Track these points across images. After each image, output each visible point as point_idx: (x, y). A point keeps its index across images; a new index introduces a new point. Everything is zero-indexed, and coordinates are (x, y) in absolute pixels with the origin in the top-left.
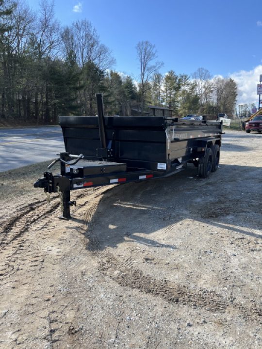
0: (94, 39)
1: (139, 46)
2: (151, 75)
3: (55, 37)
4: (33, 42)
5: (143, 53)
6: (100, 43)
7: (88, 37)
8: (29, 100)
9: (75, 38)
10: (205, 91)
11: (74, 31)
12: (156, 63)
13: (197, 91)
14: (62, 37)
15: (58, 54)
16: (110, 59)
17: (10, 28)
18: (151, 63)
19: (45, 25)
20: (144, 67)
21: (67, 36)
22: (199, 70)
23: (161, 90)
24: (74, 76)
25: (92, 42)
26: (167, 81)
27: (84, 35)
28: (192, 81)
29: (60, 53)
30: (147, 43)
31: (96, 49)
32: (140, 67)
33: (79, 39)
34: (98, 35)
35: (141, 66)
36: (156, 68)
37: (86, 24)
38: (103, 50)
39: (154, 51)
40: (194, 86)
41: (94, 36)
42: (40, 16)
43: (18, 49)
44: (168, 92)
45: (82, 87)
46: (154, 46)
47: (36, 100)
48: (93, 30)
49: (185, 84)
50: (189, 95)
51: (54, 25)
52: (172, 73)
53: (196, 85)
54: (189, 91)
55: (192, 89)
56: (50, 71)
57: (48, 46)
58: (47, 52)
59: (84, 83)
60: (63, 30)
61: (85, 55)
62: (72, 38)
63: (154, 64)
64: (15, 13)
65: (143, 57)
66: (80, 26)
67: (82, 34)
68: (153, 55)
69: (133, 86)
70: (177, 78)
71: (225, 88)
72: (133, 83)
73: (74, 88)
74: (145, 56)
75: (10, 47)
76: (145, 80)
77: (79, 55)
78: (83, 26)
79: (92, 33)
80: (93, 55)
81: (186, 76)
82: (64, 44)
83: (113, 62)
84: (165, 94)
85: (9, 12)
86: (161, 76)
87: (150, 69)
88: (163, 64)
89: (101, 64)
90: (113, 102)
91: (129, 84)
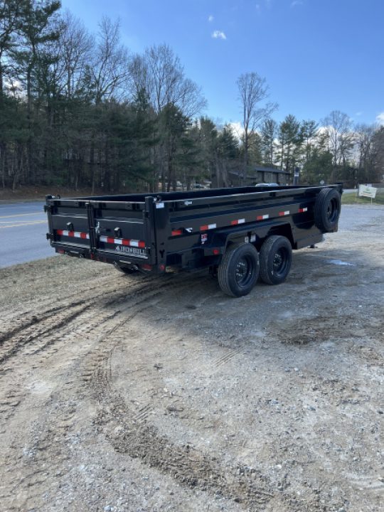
0: (176, 73)
1: (241, 80)
2: (259, 122)
3: (120, 70)
4: (87, 79)
5: (247, 90)
6: (185, 78)
7: (169, 69)
8: (81, 161)
9: (149, 70)
10: (341, 146)
11: (149, 59)
12: (267, 105)
13: (330, 144)
14: (131, 70)
15: (124, 94)
16: (199, 100)
17: (56, 60)
18: (259, 105)
19: (107, 53)
20: (248, 111)
21: (137, 68)
22: (333, 114)
23: (275, 144)
24: (146, 126)
25: (173, 76)
26: (283, 131)
27: (162, 66)
28: (321, 130)
29: (128, 92)
30: (253, 75)
31: (179, 85)
32: (243, 111)
33: (155, 72)
34: (182, 67)
35: (245, 110)
36: (267, 112)
37: (165, 52)
38: (189, 88)
39: (263, 88)
40: (326, 137)
41: (176, 68)
42: (99, 41)
43: (69, 87)
44: (284, 147)
45: (157, 141)
46: (264, 81)
47: (92, 161)
48: (175, 60)
49: (311, 135)
50: (316, 150)
51: (119, 53)
52: (290, 119)
53: (328, 137)
54: (316, 145)
55: (322, 143)
56: (112, 119)
57: (110, 83)
58: (108, 91)
59: (161, 136)
60: (132, 61)
61: (163, 94)
62: (145, 70)
63: (265, 107)
64: (65, 37)
65: (247, 97)
66: (156, 53)
67: (160, 65)
68: (263, 93)
69: (233, 139)
70: (298, 126)
71: (372, 141)
72: (233, 135)
73: (145, 143)
74: (250, 94)
75: (57, 85)
76: (249, 131)
77: (154, 95)
78: (161, 54)
79: (173, 64)
80: (174, 95)
81: (312, 123)
82: (133, 81)
83: (203, 104)
84: (281, 150)
85: (54, 37)
86: (275, 123)
87: (257, 114)
88: (277, 106)
89: (185, 107)
90: (202, 162)
91: (227, 136)
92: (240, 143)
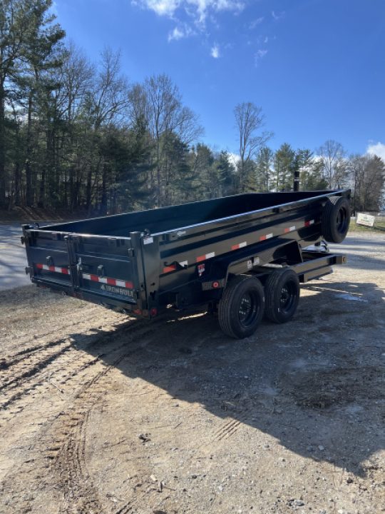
0: (175, 100)
1: (238, 109)
2: (255, 149)
3: (120, 97)
4: (88, 105)
5: (244, 119)
6: (183, 106)
7: (167, 97)
8: (78, 184)
9: (148, 99)
10: (336, 174)
11: (147, 89)
12: (263, 133)
13: (325, 173)
14: (130, 96)
15: (123, 119)
16: (196, 127)
17: (58, 86)
18: (255, 134)
19: (107, 82)
20: (244, 139)
21: (136, 96)
22: (327, 143)
23: (270, 171)
24: (144, 151)
25: (172, 103)
26: (279, 159)
27: (161, 94)
28: (316, 159)
29: (127, 118)
30: (249, 105)
31: (177, 113)
32: (240, 138)
33: (154, 100)
34: (180, 94)
35: (241, 138)
36: (263, 140)
37: (164, 81)
38: (187, 115)
39: (260, 116)
40: (321, 165)
41: (174, 96)
42: (100, 69)
43: (69, 112)
44: (280, 174)
45: (154, 166)
46: (261, 110)
47: (89, 183)
48: (173, 88)
49: (306, 163)
50: (311, 178)
51: (120, 82)
52: (286, 148)
53: (324, 165)
54: (311, 173)
55: (317, 170)
56: (111, 143)
57: (110, 109)
58: (108, 117)
59: (158, 161)
60: (131, 89)
61: (161, 121)
62: (144, 99)
63: (261, 135)
64: (68, 65)
65: (243, 125)
66: (155, 82)
67: (159, 93)
68: (259, 122)
69: (230, 166)
70: (293, 154)
71: (366, 170)
72: (229, 162)
73: (142, 167)
74: (247, 123)
75: (58, 111)
76: (245, 157)
77: (152, 122)
78: (160, 83)
79: (172, 92)
80: (173, 121)
81: (307, 152)
82: (132, 108)
83: (200, 131)
84: (276, 177)
85: (58, 64)
86: (270, 151)
87: (253, 142)
88: (272, 134)
89: (183, 134)
90: (198, 187)
91: (224, 164)
92: (236, 169)
